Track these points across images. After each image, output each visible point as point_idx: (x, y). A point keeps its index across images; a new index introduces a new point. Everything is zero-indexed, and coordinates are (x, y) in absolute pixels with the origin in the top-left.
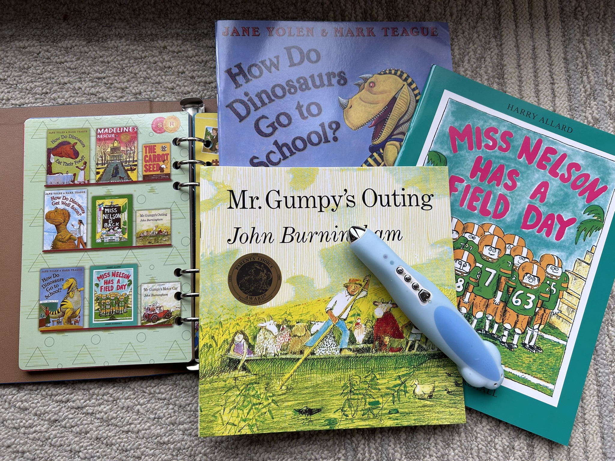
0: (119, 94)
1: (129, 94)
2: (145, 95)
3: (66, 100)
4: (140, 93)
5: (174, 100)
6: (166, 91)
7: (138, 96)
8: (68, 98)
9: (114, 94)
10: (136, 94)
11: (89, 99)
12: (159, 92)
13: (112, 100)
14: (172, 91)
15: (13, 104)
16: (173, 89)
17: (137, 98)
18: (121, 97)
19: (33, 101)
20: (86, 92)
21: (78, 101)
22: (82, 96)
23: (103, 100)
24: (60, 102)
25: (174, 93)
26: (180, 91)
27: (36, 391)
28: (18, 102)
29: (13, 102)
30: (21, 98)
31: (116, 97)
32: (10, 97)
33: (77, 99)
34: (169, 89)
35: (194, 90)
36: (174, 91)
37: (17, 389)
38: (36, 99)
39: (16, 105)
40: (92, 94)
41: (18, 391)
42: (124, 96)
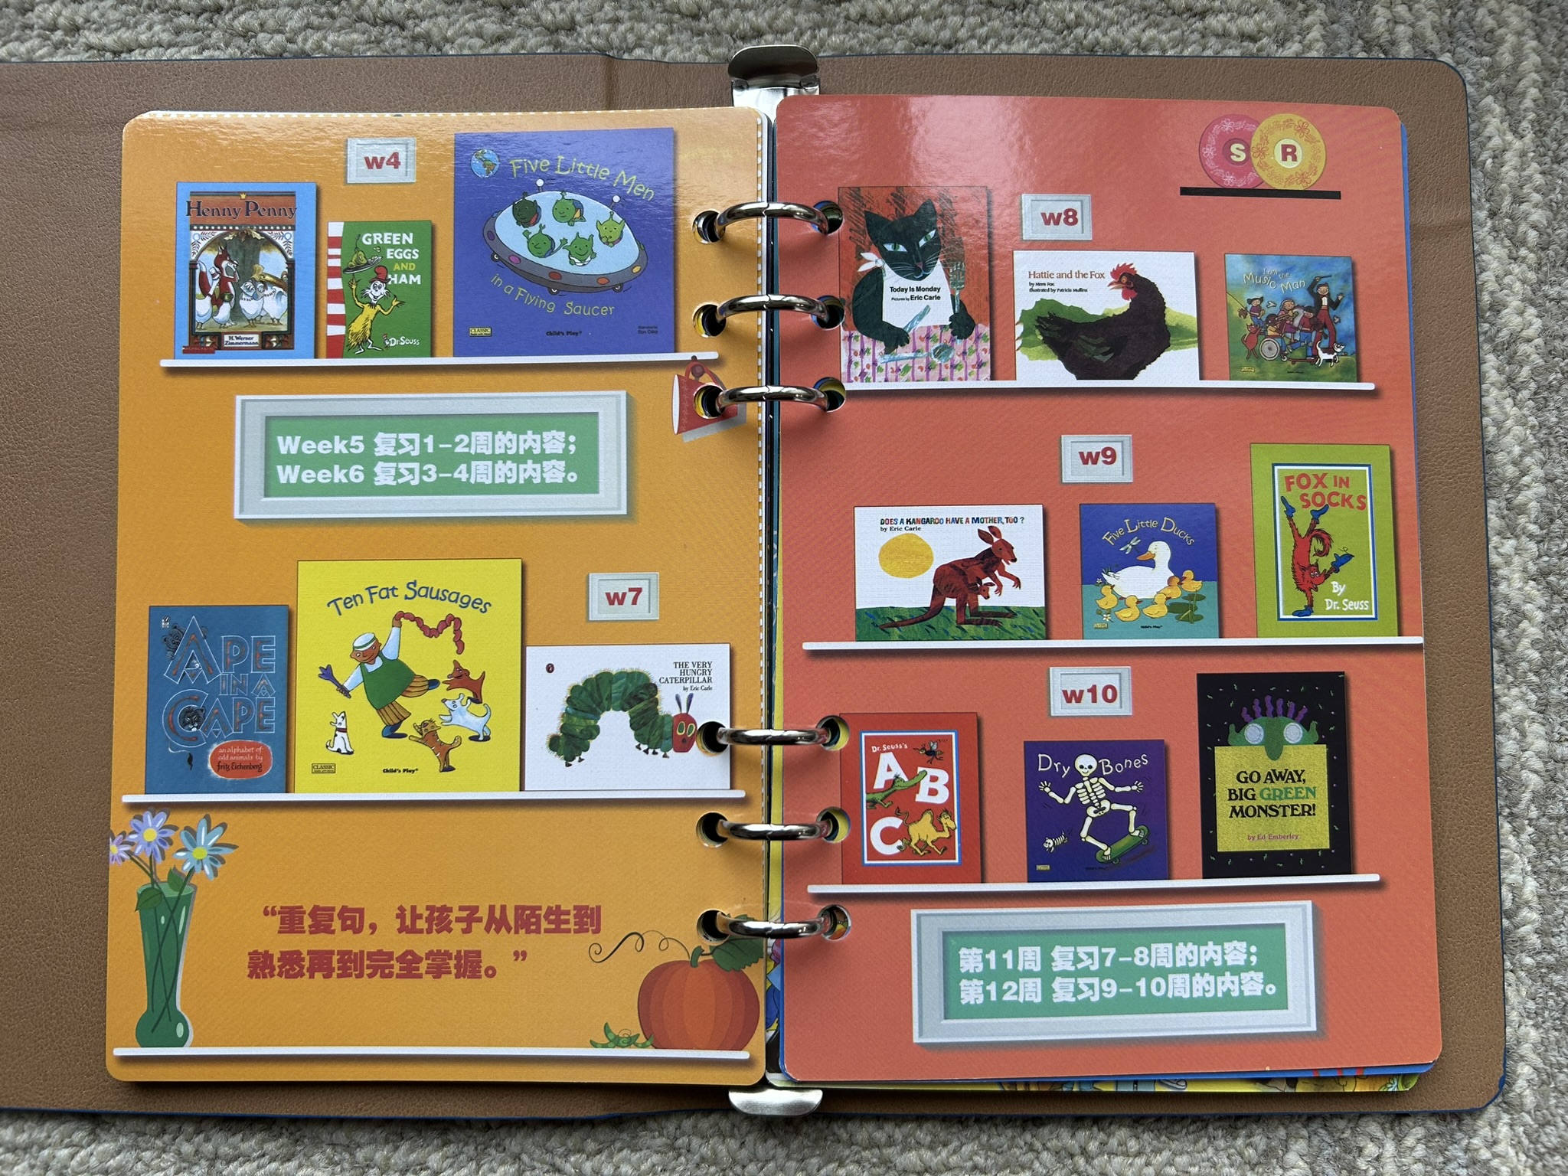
0: (491, 27)
1: (530, 27)
2: (589, 36)
3: (290, 41)
4: (571, 27)
5: (702, 58)
6: (670, 22)
7: (562, 37)
8: (296, 32)
9: (471, 27)
10: (553, 30)
11: (378, 42)
12: (643, 27)
13: (462, 46)
14: (694, 24)
15: (90, 47)
16: (695, 17)
17: (557, 45)
18: (500, 39)
19: (165, 37)
20: (365, 11)
21: (334, 45)
22: (350, 27)
23: (428, 46)
24: (268, 47)
25: (700, 33)
26: (726, 24)
27: (157, 1136)
28: (109, 41)
29: (93, 38)
30: (124, 24)
31: (480, 35)
32: (80, 21)
33: (331, 37)
34: (683, 15)
35: (780, 23)
36: (702, 23)
37: (88, 1127)
38: (178, 31)
39: (103, 49)
40: (388, 22)
41: (92, 1132)
42: (510, 36)
